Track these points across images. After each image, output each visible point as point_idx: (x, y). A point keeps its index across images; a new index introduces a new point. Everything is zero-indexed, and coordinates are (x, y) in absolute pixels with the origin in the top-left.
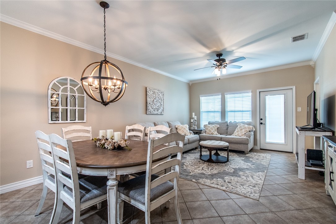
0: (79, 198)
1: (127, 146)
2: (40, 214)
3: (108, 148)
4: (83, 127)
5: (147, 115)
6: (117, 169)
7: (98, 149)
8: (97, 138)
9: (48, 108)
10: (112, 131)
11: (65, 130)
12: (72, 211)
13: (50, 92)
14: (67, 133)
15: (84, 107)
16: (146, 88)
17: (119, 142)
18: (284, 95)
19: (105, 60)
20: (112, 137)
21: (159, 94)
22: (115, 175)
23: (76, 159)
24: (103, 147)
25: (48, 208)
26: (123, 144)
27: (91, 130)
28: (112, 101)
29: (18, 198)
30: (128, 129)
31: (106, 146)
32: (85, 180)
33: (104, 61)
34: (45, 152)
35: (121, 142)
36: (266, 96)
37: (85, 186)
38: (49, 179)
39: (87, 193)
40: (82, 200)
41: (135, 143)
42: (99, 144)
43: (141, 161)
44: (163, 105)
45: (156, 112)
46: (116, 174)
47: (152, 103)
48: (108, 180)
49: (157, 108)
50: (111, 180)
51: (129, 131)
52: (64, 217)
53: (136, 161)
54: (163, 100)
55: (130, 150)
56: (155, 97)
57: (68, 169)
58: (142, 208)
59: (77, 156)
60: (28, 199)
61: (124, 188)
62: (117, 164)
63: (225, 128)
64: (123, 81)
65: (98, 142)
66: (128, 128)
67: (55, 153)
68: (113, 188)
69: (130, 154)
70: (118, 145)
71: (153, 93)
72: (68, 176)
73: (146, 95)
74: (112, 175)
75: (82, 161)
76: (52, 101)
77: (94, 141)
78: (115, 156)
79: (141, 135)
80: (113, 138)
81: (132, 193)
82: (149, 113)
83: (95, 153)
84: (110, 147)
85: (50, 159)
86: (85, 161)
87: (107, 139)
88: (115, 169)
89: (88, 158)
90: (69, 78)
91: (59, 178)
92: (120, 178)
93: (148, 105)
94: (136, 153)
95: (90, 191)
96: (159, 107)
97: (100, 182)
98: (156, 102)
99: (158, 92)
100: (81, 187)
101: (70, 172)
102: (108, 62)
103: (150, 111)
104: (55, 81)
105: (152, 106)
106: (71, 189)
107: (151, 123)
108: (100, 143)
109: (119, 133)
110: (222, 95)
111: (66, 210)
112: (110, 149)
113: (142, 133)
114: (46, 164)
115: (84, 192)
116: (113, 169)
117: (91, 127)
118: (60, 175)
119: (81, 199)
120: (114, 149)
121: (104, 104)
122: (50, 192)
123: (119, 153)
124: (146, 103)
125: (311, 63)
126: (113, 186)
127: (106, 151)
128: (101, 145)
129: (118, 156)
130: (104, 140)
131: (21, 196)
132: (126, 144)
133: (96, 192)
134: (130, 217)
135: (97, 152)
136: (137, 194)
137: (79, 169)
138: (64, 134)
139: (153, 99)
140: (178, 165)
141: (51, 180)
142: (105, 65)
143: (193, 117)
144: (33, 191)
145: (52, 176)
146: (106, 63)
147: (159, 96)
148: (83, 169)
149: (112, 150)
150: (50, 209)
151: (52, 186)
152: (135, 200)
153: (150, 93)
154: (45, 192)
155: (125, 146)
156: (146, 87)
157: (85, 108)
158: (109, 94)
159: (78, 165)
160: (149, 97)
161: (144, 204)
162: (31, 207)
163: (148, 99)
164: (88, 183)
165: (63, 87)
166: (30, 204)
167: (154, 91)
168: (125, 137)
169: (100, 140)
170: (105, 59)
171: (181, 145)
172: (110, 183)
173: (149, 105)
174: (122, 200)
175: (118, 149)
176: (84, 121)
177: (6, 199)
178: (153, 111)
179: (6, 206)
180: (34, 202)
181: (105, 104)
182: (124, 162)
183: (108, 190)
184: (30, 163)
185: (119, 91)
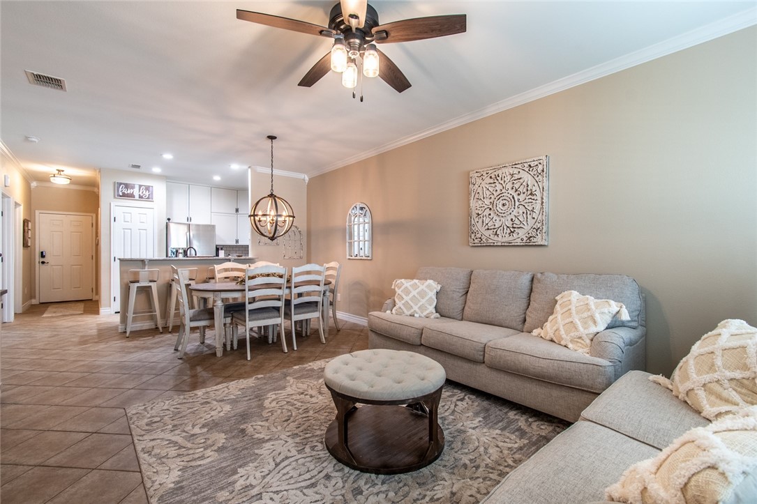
5: (470, 248)
21: (516, 177)
44: (537, 209)
45: (504, 239)
49: (509, 224)
54: (537, 193)
56: (498, 193)
73: (469, 193)
82: (476, 241)
96: (517, 222)
98: (504, 205)
99: (512, 170)
103: (479, 236)
105: (487, 220)
124: (469, 214)
139: (492, 200)
147: (517, 185)
153: (480, 186)
156: (468, 171)
160: (476, 196)
163: (474, 204)
167: (497, 173)
173: (476, 220)
176: (369, 258)
178: (492, 237)
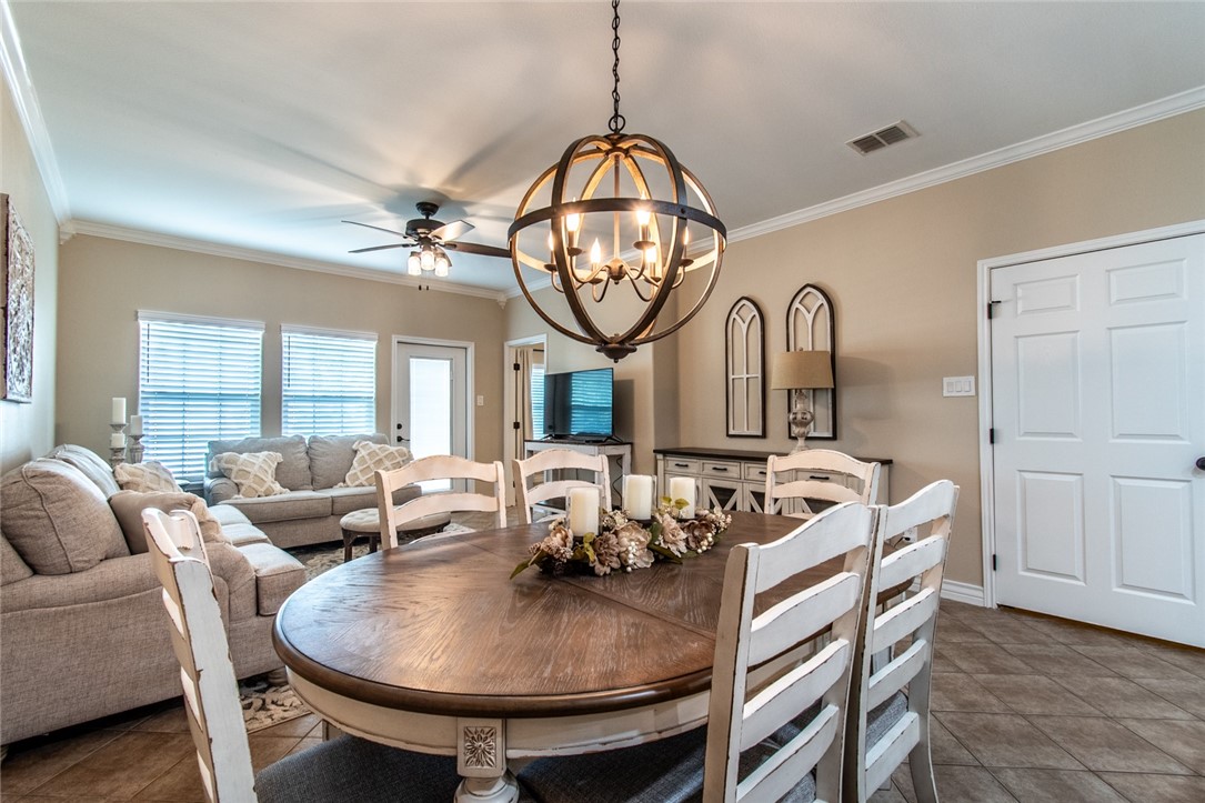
18: (448, 362)
36: (412, 357)
63: (304, 464)
110: (267, 329)
125: (502, 298)
143: (116, 420)
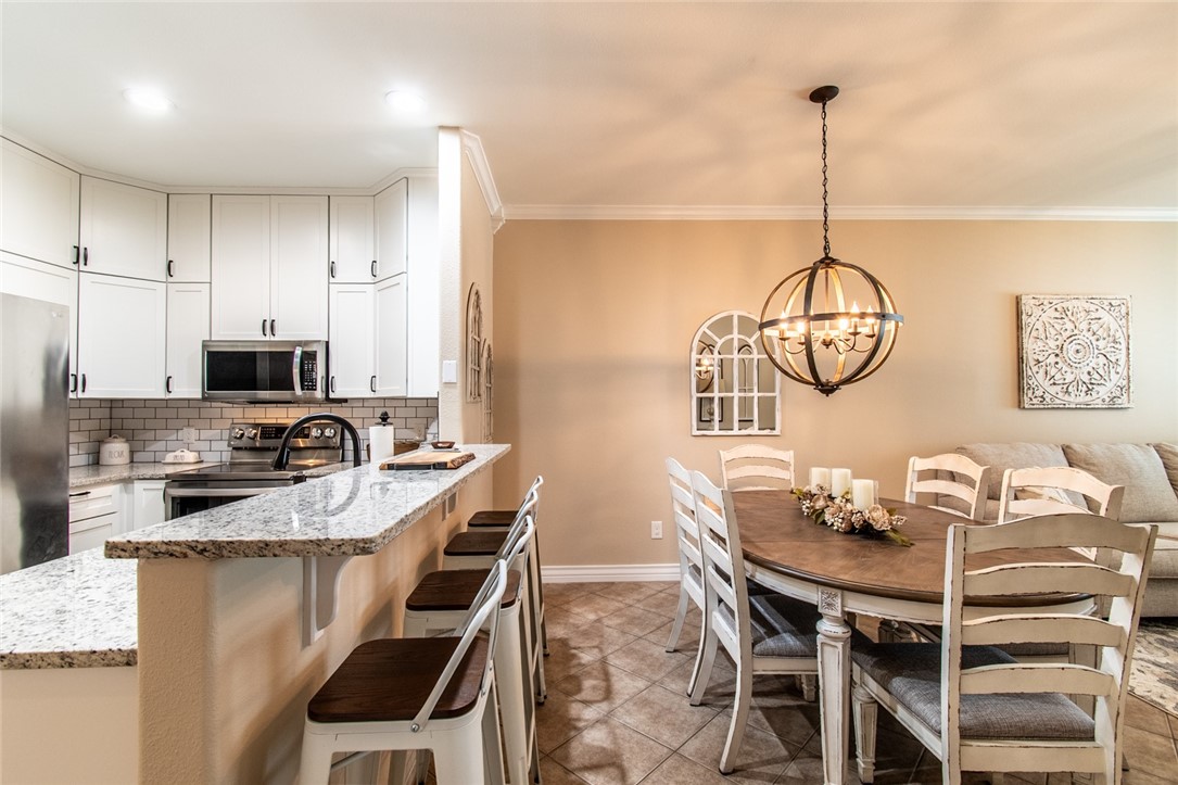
0: (751, 641)
1: (894, 530)
2: (675, 651)
3: (832, 525)
4: (771, 449)
5: (1025, 412)
6: (845, 592)
7: (804, 523)
8: (805, 490)
9: (691, 397)
10: (846, 475)
11: (726, 456)
12: (734, 666)
13: (695, 357)
14: (732, 463)
15: (774, 391)
16: (1018, 300)
17: (867, 512)
19: (827, 257)
20: (847, 493)
21: (1094, 315)
22: (840, 609)
23: (744, 539)
24: (820, 520)
25: (689, 644)
26: (880, 519)
27: (792, 463)
28: (848, 381)
29: (639, 601)
30: (918, 468)
31: (828, 517)
32: (768, 600)
33: (822, 261)
34: (685, 509)
35: (875, 515)
37: (766, 615)
38: (691, 574)
39: (769, 637)
40: (757, 648)
41: (936, 524)
42: (807, 508)
43: (929, 589)
44: (1122, 362)
45: (1079, 400)
46: (843, 606)
47: (1052, 359)
48: (820, 616)
49: (1086, 378)
50: (829, 620)
51: (924, 475)
52: (721, 681)
53: (911, 586)
54: (1122, 340)
55: (906, 545)
56: (1068, 333)
57: (725, 559)
58: (932, 745)
59: (747, 534)
60: (653, 610)
61: (875, 659)
62: (847, 577)
64: (884, 316)
65: (807, 503)
66: (918, 464)
67: (700, 517)
68: (833, 643)
69: (901, 559)
70: (865, 521)
71: (1057, 315)
72: (727, 579)
73: (1019, 328)
74: (830, 605)
75: (757, 547)
76: (700, 372)
77: (794, 496)
78: (848, 553)
79: (968, 495)
80: (849, 497)
81: (898, 683)
82: (1035, 401)
83: (797, 533)
84: (838, 524)
85: (692, 526)
86: (762, 550)
87: (831, 498)
88: (839, 592)
89: (772, 544)
90: (736, 314)
91: (709, 577)
92: (880, 632)
93: (1031, 369)
94: (924, 560)
95: (778, 633)
96: (1096, 376)
97: (802, 618)
98: (1078, 351)
99: (1087, 306)
100: (755, 614)
101: (729, 569)
102: (833, 261)
103: (1039, 393)
104: (704, 328)
105: (1053, 371)
106: (731, 612)
107: (1045, 449)
108: (812, 507)
109: (870, 483)
111: (727, 666)
112: (837, 530)
113: (974, 488)
114: (686, 537)
115: (762, 631)
116: (834, 591)
117: (792, 453)
118: (711, 570)
119: (753, 645)
120: (851, 531)
121: (821, 391)
122: (693, 610)
123: (864, 547)
124: (1020, 360)
126: (835, 639)
127: (826, 532)
128: (813, 513)
129: (857, 556)
130: (825, 497)
131: (641, 597)
132: (891, 524)
133: (792, 643)
134: (907, 770)
135: (800, 530)
136: (917, 695)
137: (748, 565)
138: (724, 468)
139: (1059, 343)
140: (1118, 647)
141: (694, 578)
142: (827, 272)
144: (663, 595)
145: (696, 568)
146: (828, 266)
147: (1094, 327)
148: (759, 569)
149: (846, 533)
150: (692, 650)
151: (698, 596)
152: (908, 708)
153: (1035, 319)
154: (683, 606)
155: (886, 527)
156: (1019, 294)
157: (777, 394)
158: (842, 358)
159: (747, 557)
160: (1034, 333)
161: (938, 733)
162: (658, 628)
163: (1030, 346)
164: (774, 611)
165: (723, 340)
166: (658, 622)
167: (1065, 305)
168: (904, 495)
169: (811, 496)
170: (827, 254)
171: (1131, 566)
172: (825, 626)
173: (1035, 369)
174: (872, 698)
175: (865, 533)
176: (774, 433)
177: (620, 595)
178: (1060, 395)
179: (620, 610)
180: (665, 619)
181: (827, 389)
182: (869, 578)
183: (819, 644)
184: (657, 528)
185: (871, 343)
